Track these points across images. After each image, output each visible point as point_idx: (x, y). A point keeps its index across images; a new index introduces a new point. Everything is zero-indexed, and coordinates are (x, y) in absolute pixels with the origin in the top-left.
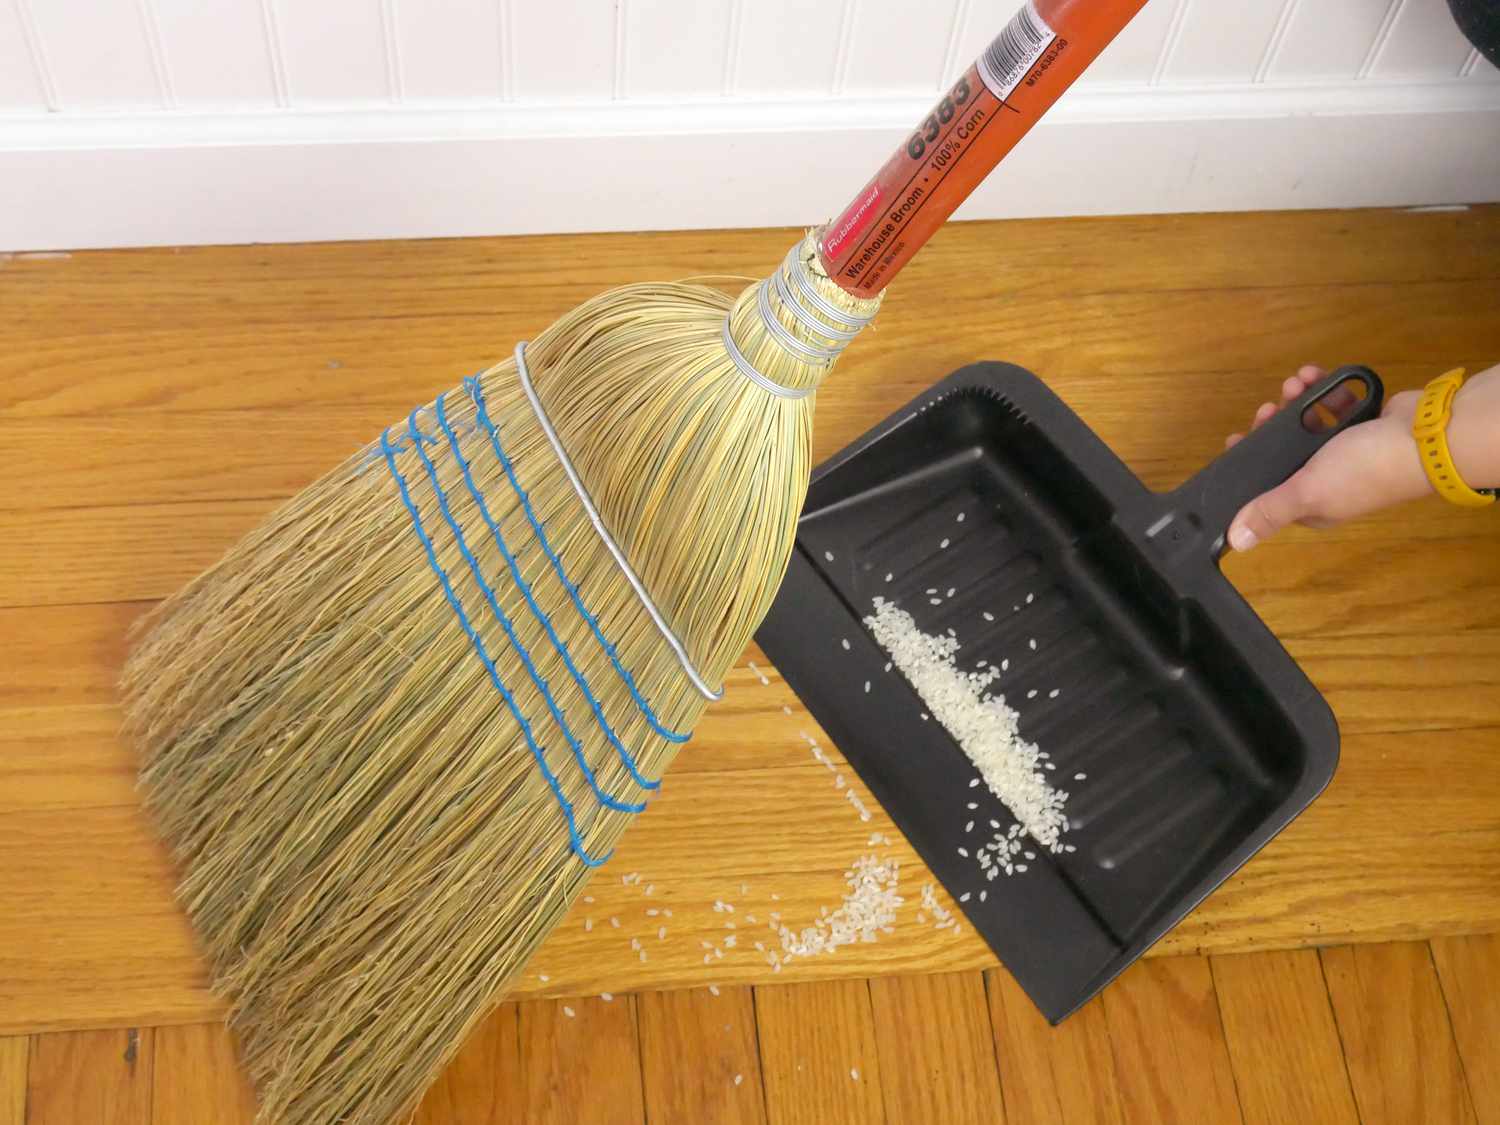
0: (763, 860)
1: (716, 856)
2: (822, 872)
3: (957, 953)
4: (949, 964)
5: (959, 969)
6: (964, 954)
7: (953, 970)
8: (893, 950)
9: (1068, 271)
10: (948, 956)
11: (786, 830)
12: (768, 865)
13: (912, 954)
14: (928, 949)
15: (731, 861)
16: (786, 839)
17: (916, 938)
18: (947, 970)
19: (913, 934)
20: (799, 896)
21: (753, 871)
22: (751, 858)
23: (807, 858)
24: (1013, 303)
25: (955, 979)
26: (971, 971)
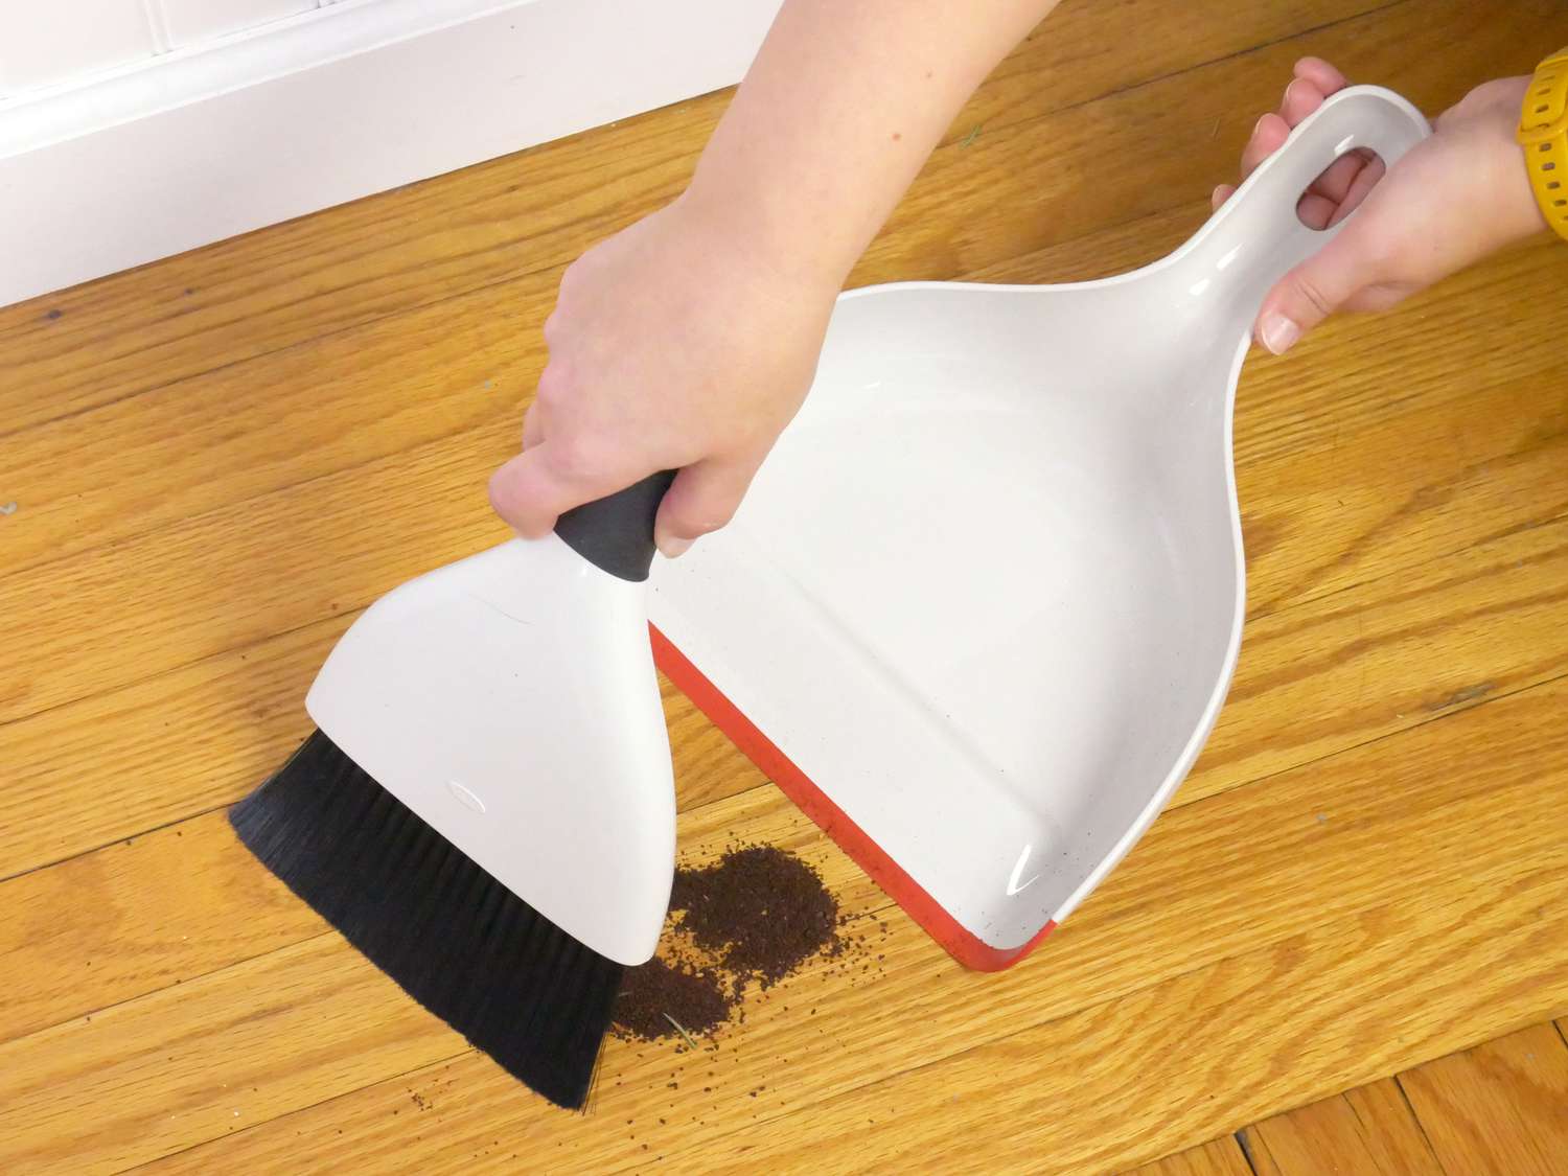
0: (865, 1063)
1: (799, 1076)
2: (957, 1057)
3: (1190, 1119)
4: (1183, 1137)
5: (1203, 1139)
6: (1202, 1115)
7: (1193, 1144)
8: (1095, 1141)
9: (1047, 74)
10: (1176, 1128)
11: (888, 1009)
12: (878, 1067)
13: (1124, 1139)
14: (1149, 1123)
15: (821, 1078)
16: (890, 1022)
17: (1125, 1113)
18: (1183, 1146)
19: (1119, 1109)
20: (935, 1101)
21: (857, 1082)
22: (850, 1066)
23: (931, 1041)
24: (980, 144)
25: (1198, 1157)
26: (1219, 1139)
